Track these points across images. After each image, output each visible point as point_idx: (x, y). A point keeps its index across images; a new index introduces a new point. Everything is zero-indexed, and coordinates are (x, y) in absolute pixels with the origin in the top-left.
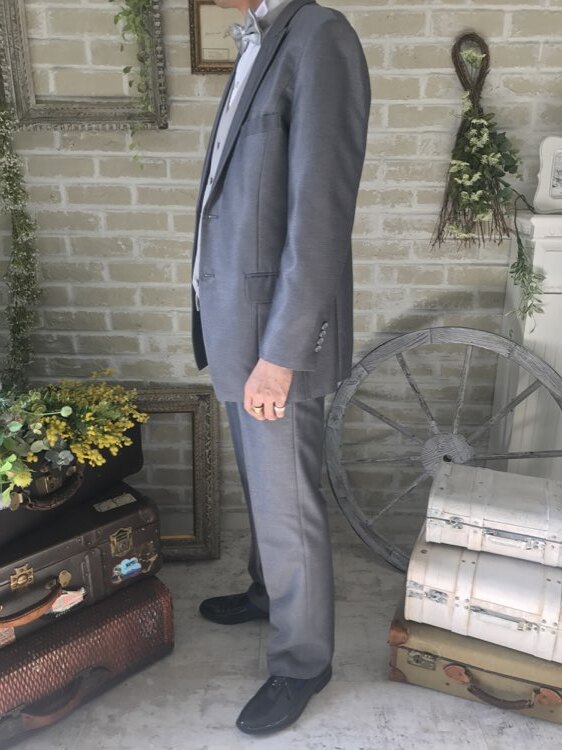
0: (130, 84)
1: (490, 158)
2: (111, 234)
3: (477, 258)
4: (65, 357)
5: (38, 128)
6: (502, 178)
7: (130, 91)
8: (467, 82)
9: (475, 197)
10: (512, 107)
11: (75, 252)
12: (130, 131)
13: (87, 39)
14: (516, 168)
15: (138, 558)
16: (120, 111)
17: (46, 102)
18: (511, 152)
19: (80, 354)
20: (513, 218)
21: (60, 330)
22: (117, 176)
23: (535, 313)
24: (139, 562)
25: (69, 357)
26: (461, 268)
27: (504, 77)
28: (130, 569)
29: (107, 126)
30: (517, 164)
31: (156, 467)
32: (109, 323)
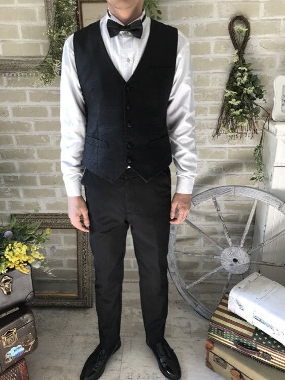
1: (248, 90)
2: (37, 133)
3: (245, 144)
4: (15, 200)
7: (44, 54)
8: (237, 44)
11: (18, 143)
13: (19, 25)
22: (39, 101)
25: (18, 200)
26: (235, 150)
27: (260, 40)
32: (38, 181)
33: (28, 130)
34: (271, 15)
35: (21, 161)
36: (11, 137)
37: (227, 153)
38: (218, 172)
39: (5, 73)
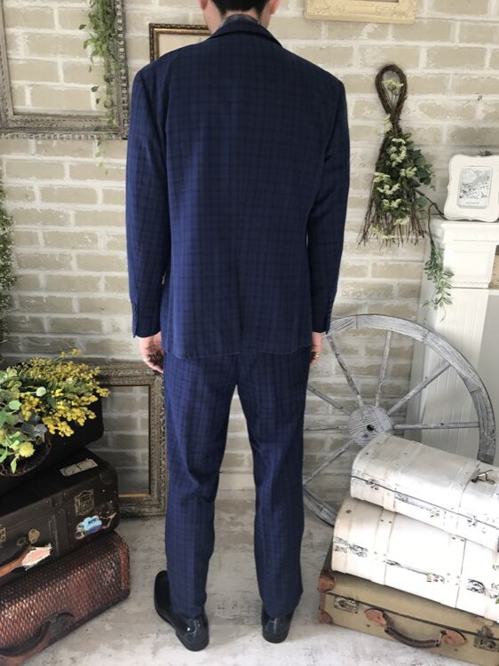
0: (98, 101)
1: (407, 172)
2: (79, 229)
3: (397, 255)
4: (36, 336)
5: (15, 137)
6: (418, 189)
7: (97, 107)
8: (388, 106)
9: (395, 204)
10: (426, 128)
11: (47, 244)
12: (97, 141)
13: (60, 61)
14: (430, 180)
15: (99, 516)
16: (88, 124)
17: (23, 114)
18: (425, 166)
19: (51, 333)
20: (427, 221)
21: (33, 312)
22: (85, 179)
23: (444, 304)
24: (100, 519)
25: (41, 336)
26: (383, 264)
27: (419, 103)
28: (92, 526)
29: (77, 136)
30: (431, 176)
31: (115, 433)
32: (76, 306)
33: (62, 223)
34: (437, 67)
35: (49, 272)
36: (36, 234)
37: (370, 268)
38: (355, 297)
39: (36, 133)
